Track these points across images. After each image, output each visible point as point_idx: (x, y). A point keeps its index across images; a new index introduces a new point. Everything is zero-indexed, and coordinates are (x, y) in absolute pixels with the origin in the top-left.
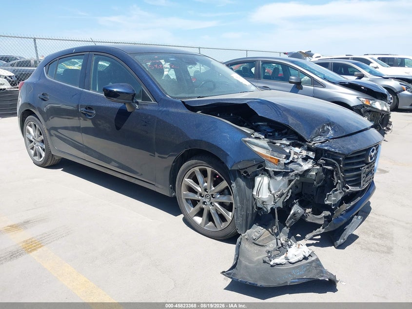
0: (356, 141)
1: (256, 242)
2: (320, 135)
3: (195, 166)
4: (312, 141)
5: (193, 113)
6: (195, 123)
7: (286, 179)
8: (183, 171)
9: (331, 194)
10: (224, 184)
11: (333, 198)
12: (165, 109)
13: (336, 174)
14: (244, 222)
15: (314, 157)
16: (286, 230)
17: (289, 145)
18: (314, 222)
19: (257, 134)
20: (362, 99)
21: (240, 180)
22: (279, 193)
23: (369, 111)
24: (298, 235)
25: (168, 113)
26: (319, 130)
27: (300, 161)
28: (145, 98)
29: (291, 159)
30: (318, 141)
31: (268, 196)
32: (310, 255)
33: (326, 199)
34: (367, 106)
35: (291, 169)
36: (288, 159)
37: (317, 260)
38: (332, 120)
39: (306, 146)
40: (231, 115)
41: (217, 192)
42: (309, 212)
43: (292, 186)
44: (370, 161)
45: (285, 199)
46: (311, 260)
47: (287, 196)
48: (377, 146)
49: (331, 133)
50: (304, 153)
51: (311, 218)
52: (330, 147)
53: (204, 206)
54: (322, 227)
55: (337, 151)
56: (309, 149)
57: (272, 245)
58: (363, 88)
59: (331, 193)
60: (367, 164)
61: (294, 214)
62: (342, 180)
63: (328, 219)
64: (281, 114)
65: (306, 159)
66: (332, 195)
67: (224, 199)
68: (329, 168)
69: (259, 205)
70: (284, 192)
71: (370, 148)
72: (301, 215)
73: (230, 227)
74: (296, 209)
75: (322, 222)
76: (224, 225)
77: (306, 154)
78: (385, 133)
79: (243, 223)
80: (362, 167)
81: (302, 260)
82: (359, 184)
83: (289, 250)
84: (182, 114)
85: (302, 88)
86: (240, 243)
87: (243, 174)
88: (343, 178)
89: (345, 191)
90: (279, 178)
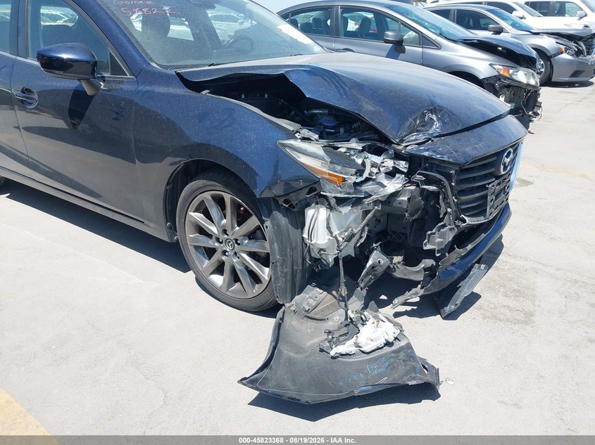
0: (480, 139)
1: (309, 315)
2: (417, 131)
3: (203, 190)
4: (402, 141)
5: (193, 94)
6: (197, 112)
7: (358, 211)
8: (186, 199)
9: (434, 234)
10: (253, 222)
11: (438, 240)
12: (148, 88)
13: (445, 198)
14: (289, 285)
15: (405, 171)
16: (361, 292)
17: (362, 151)
18: (406, 278)
19: (305, 132)
20: (497, 67)
21: (278, 215)
22: (346, 234)
23: (508, 86)
24: (383, 297)
25: (151, 96)
26: (416, 122)
27: (382, 178)
28: (116, 70)
29: (366, 175)
30: (412, 141)
31: (327, 241)
32: (396, 338)
33: (426, 241)
34: (506, 78)
35: (366, 192)
36: (361, 175)
37: (409, 346)
38: (439, 102)
39: (391, 152)
40: (266, 96)
41: (244, 236)
42: (399, 263)
43: (369, 220)
44: (503, 173)
45: (357, 243)
46: (398, 347)
47: (361, 238)
48: (515, 147)
49: (436, 127)
50: (390, 164)
51: (402, 272)
52: (434, 151)
53: (224, 258)
54: (420, 286)
55: (445, 158)
56: (398, 156)
57: (337, 318)
58: (500, 49)
59: (434, 231)
60: (498, 177)
61: (373, 267)
62: (455, 209)
63: (431, 272)
64: (346, 94)
65: (392, 174)
66: (436, 235)
67: (255, 247)
68: (432, 188)
69: (315, 254)
70: (355, 231)
71: (503, 151)
72: (385, 267)
73: (267, 292)
74: (376, 258)
75: (420, 277)
76: (258, 289)
77: (393, 165)
78: (531, 121)
79: (286, 286)
80: (489, 184)
81: (382, 348)
82: (483, 213)
83: (362, 329)
84: (175, 96)
85: (403, 51)
86: (282, 319)
87: (282, 205)
88: (457, 204)
89: (458, 226)
90: (346, 210)
